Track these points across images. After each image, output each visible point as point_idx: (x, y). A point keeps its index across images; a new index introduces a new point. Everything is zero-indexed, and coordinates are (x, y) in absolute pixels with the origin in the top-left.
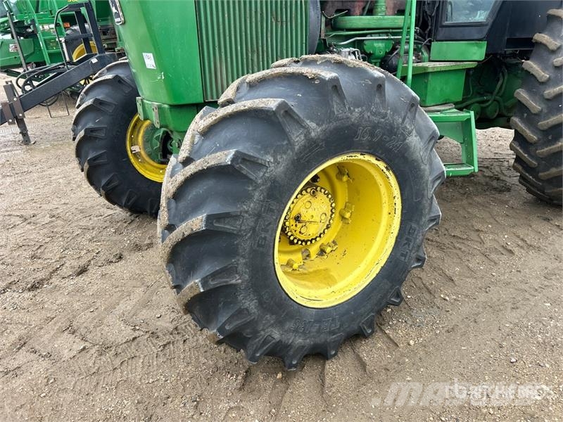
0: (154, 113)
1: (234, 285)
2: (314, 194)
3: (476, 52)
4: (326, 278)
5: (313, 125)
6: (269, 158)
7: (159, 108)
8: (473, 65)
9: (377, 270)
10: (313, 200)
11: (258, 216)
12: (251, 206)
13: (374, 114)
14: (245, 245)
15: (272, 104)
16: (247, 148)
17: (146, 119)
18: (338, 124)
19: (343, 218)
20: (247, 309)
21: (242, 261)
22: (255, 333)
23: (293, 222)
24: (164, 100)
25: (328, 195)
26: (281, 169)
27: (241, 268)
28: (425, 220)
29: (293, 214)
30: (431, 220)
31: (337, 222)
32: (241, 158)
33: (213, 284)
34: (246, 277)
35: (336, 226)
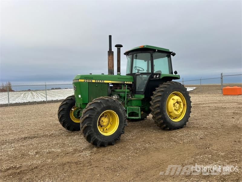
0: (79, 105)
1: (91, 126)
2: (105, 117)
3: (143, 97)
4: (106, 132)
5: (104, 105)
6: (98, 108)
8: (142, 99)
11: (96, 116)
12: (95, 114)
13: (114, 105)
14: (93, 120)
15: (99, 101)
16: (95, 106)
17: (77, 107)
18: (108, 105)
19: (111, 124)
20: (92, 131)
22: (93, 135)
24: (81, 103)
25: (108, 118)
26: (99, 110)
27: (92, 123)
28: (123, 124)
29: (101, 120)
30: (125, 125)
31: (110, 124)
32: (94, 108)
33: (88, 125)
34: (93, 125)
35: (109, 125)
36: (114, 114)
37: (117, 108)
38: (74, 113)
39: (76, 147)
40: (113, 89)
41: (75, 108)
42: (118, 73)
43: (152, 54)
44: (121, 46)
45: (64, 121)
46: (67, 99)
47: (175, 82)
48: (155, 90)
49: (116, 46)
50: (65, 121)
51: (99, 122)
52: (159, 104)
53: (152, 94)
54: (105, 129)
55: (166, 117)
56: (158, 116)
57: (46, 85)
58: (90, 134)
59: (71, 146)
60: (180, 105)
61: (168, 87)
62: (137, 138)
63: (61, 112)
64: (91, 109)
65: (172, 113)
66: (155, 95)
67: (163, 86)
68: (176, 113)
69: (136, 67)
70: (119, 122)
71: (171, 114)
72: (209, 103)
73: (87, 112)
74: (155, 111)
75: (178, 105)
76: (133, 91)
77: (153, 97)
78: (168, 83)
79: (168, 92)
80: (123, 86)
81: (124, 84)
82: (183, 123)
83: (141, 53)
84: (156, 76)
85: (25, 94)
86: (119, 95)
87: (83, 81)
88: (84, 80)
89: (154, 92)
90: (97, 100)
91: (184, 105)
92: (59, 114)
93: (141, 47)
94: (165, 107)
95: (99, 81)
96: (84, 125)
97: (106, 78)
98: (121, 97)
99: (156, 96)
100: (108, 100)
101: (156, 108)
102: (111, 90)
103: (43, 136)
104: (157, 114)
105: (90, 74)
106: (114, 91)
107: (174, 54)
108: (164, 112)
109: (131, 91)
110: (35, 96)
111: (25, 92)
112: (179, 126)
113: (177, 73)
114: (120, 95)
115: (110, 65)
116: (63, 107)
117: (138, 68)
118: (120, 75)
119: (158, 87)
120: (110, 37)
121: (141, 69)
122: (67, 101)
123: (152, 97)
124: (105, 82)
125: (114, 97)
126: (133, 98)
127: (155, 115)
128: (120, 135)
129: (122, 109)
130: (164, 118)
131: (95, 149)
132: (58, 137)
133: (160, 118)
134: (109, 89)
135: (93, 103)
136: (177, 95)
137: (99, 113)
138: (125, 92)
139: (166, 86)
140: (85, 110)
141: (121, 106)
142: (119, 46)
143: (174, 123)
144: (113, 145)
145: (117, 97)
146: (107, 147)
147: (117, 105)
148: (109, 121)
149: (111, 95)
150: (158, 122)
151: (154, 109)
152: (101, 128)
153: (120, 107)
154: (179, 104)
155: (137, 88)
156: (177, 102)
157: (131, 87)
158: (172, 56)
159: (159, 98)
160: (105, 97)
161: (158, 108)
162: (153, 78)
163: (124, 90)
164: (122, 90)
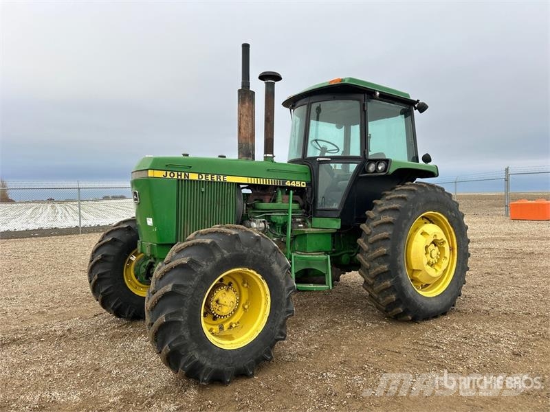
0: (147, 249)
1: (180, 322)
2: (227, 290)
3: (336, 225)
5: (225, 252)
6: (204, 263)
7: (151, 245)
8: (334, 231)
9: (256, 335)
10: (226, 293)
11: (196, 289)
12: (193, 283)
13: (255, 251)
14: (188, 301)
15: (208, 241)
16: (195, 258)
17: (142, 253)
18: (237, 253)
19: (245, 309)
20: (183, 336)
21: (185, 309)
22: (187, 352)
23: (215, 303)
24: (155, 242)
25: (235, 291)
26: (209, 268)
27: (184, 313)
28: (284, 310)
29: (216, 299)
30: (288, 312)
31: (240, 310)
32: (192, 261)
33: (170, 319)
34: (186, 318)
35: (240, 313)
36: (256, 279)
37: (263, 260)
38: (135, 270)
39: (134, 382)
40: (251, 201)
41: (139, 256)
42: (268, 155)
43: (364, 105)
44: (277, 77)
45: (105, 291)
46: (117, 229)
47: (428, 184)
48: (371, 206)
49: (262, 77)
50: (109, 292)
51: (208, 306)
52: (384, 247)
53: (364, 219)
54: (226, 326)
55: (404, 284)
56: (381, 281)
57: (79, 188)
58: (178, 346)
59: (118, 379)
60: (442, 250)
61: (411, 198)
62: (322, 349)
63: (98, 266)
64: (181, 266)
65: (420, 273)
66: (373, 219)
67: (398, 195)
68: (432, 272)
69: (316, 140)
70: (269, 303)
71: (418, 276)
72: (486, 240)
73: (168, 276)
74: (375, 268)
75: (435, 251)
76: (308, 209)
77: (368, 226)
78: (408, 186)
79: (412, 214)
80: (280, 192)
81: (283, 188)
82: (449, 300)
83: (334, 99)
84: (377, 167)
85: (37, 208)
86: (268, 218)
87: (160, 174)
88: (164, 173)
89: (370, 213)
90: (202, 234)
91: (452, 249)
92: (91, 272)
93: (333, 83)
94: (402, 256)
95: (209, 178)
96: (157, 318)
97: (231, 168)
98: (273, 225)
99: (377, 225)
100: (237, 237)
101: (376, 258)
102: (247, 205)
103: (39, 339)
104: (380, 276)
105: (184, 155)
106: (254, 208)
107: (422, 108)
108: (399, 272)
109: (302, 207)
110: (59, 215)
111: (38, 205)
112: (439, 309)
113: (430, 161)
114: (273, 219)
115: (243, 131)
116: (104, 251)
117: (322, 144)
118: (272, 161)
119: (380, 197)
120: (246, 48)
121: (330, 147)
122: (116, 235)
123: (363, 226)
124: (229, 179)
125: (254, 225)
126: (307, 227)
127: (372, 278)
128: (272, 346)
129: (280, 264)
130: (399, 289)
131: (192, 394)
132: (84, 343)
133: (387, 289)
134: (240, 202)
135: (188, 247)
136: (431, 222)
137: (206, 279)
138: (286, 211)
139: (405, 195)
140: (162, 269)
141: (276, 256)
142: (270, 78)
143: (425, 301)
144: (252, 376)
145: (262, 225)
146: (230, 387)
147: (266, 251)
148: (239, 301)
149: (244, 220)
150: (381, 299)
151: (371, 261)
152: (215, 322)
153: (273, 260)
154: (439, 248)
155: (320, 201)
156: (435, 243)
157: (302, 198)
158: (416, 112)
159: (386, 231)
160: (228, 225)
161: (382, 259)
162: (365, 171)
163: (284, 206)
164: (279, 204)
